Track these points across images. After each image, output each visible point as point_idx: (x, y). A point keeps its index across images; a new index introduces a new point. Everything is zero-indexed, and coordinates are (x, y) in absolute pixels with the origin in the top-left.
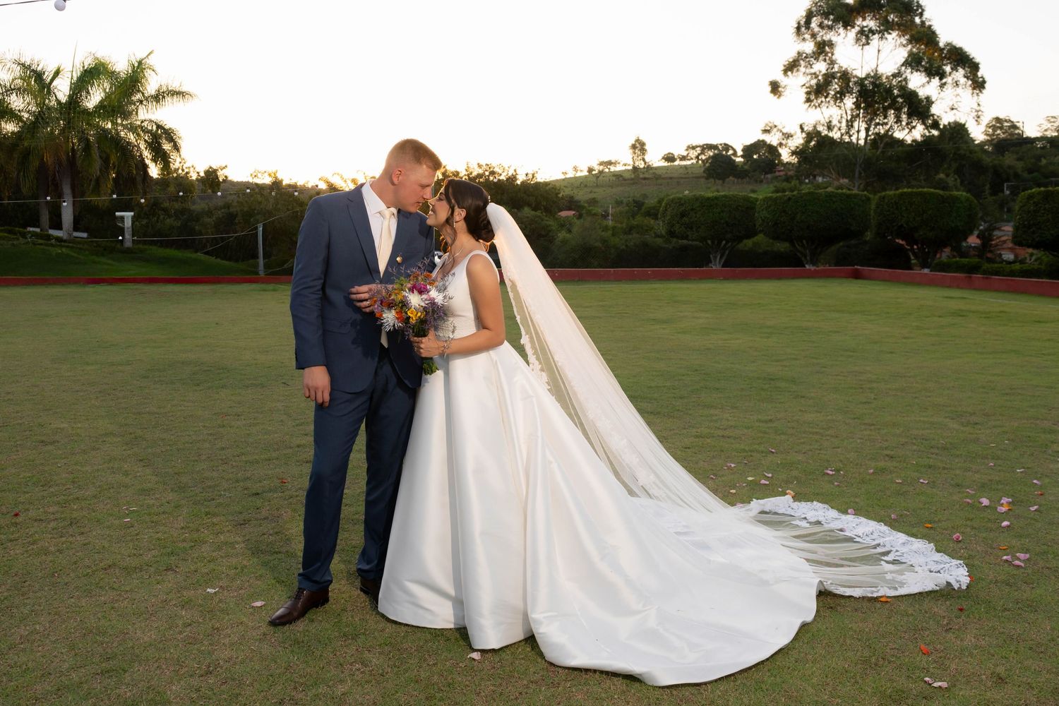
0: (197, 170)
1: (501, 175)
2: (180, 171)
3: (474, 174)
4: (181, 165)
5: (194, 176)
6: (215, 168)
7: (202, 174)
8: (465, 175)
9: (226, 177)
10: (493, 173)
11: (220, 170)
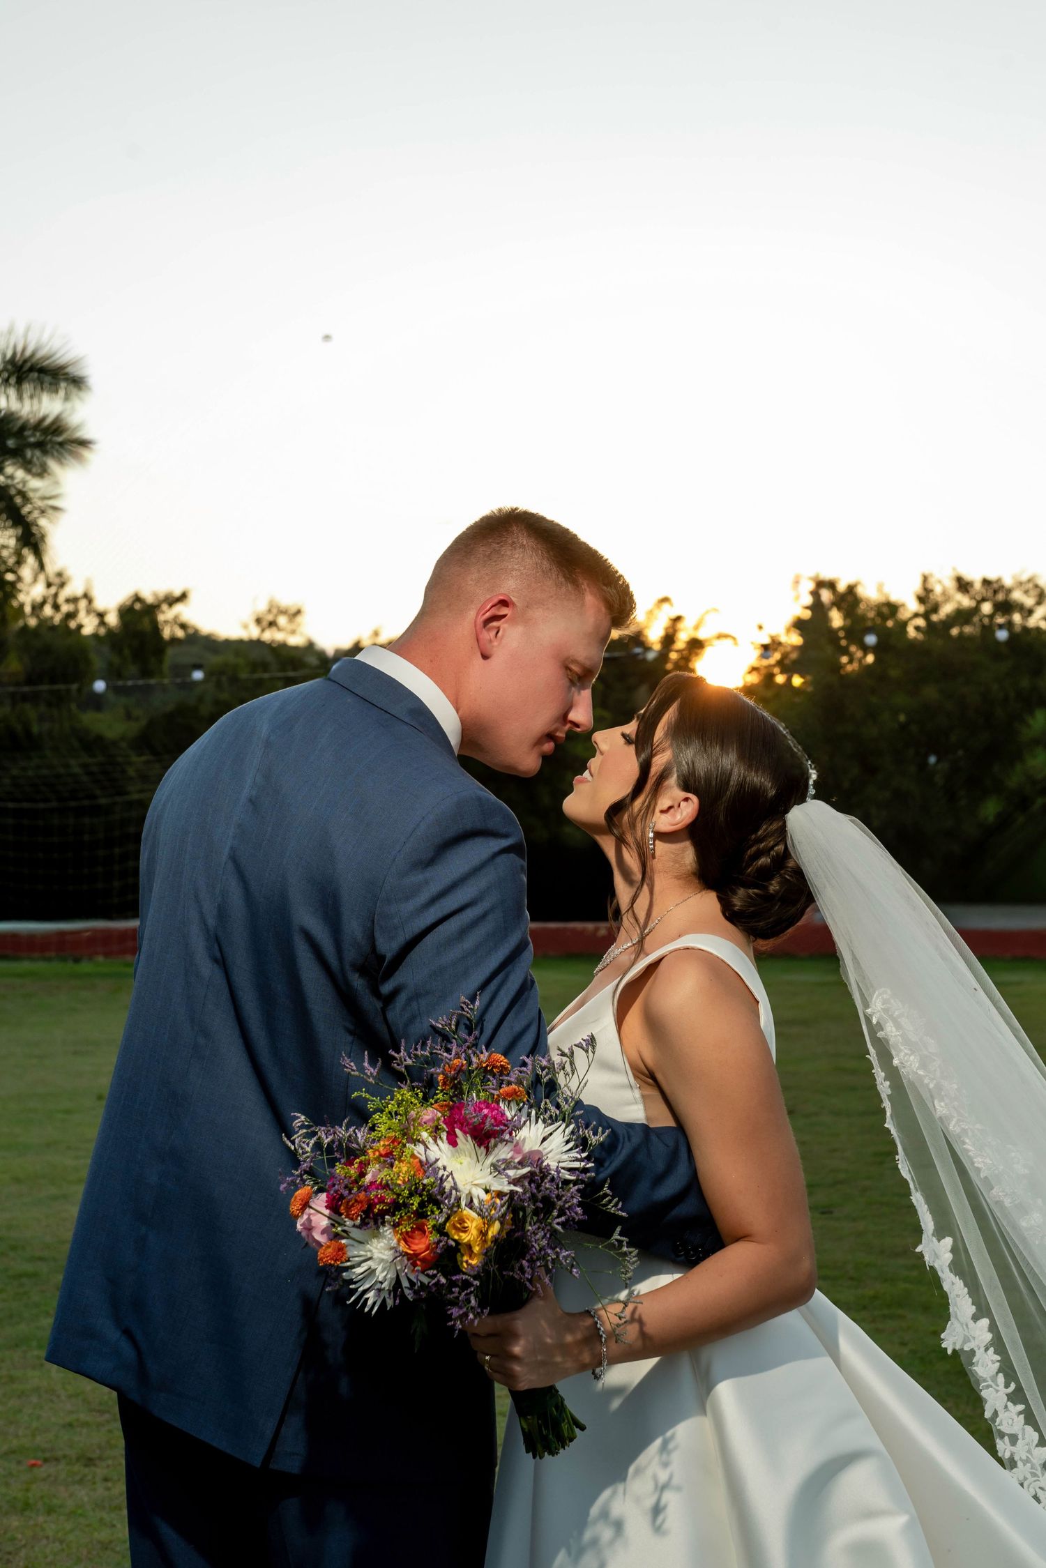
0: (100, 605)
1: (1030, 612)
2: (48, 611)
3: (947, 609)
4: (53, 590)
5: (89, 626)
6: (149, 598)
7: (112, 619)
8: (916, 615)
9: (183, 626)
10: (1006, 607)
11: (164, 607)
